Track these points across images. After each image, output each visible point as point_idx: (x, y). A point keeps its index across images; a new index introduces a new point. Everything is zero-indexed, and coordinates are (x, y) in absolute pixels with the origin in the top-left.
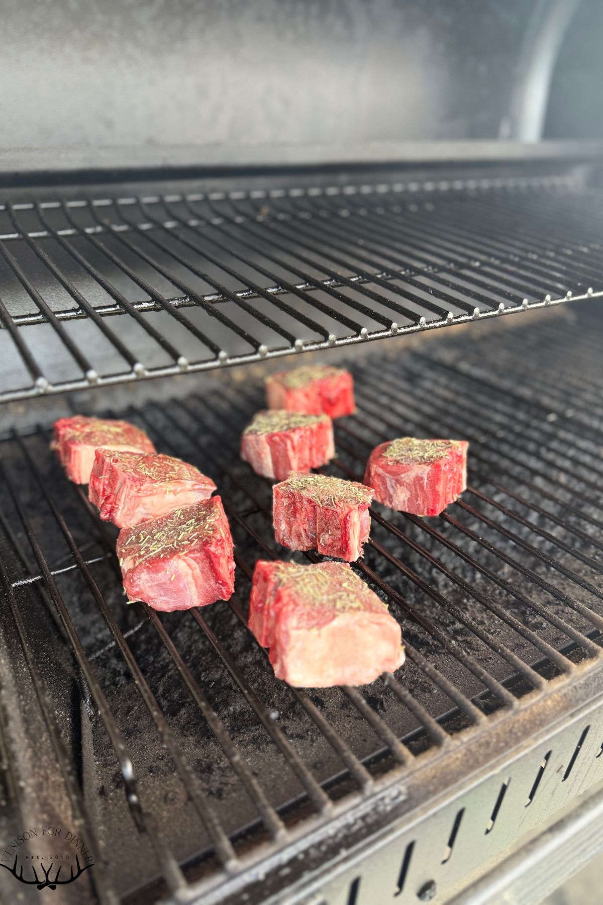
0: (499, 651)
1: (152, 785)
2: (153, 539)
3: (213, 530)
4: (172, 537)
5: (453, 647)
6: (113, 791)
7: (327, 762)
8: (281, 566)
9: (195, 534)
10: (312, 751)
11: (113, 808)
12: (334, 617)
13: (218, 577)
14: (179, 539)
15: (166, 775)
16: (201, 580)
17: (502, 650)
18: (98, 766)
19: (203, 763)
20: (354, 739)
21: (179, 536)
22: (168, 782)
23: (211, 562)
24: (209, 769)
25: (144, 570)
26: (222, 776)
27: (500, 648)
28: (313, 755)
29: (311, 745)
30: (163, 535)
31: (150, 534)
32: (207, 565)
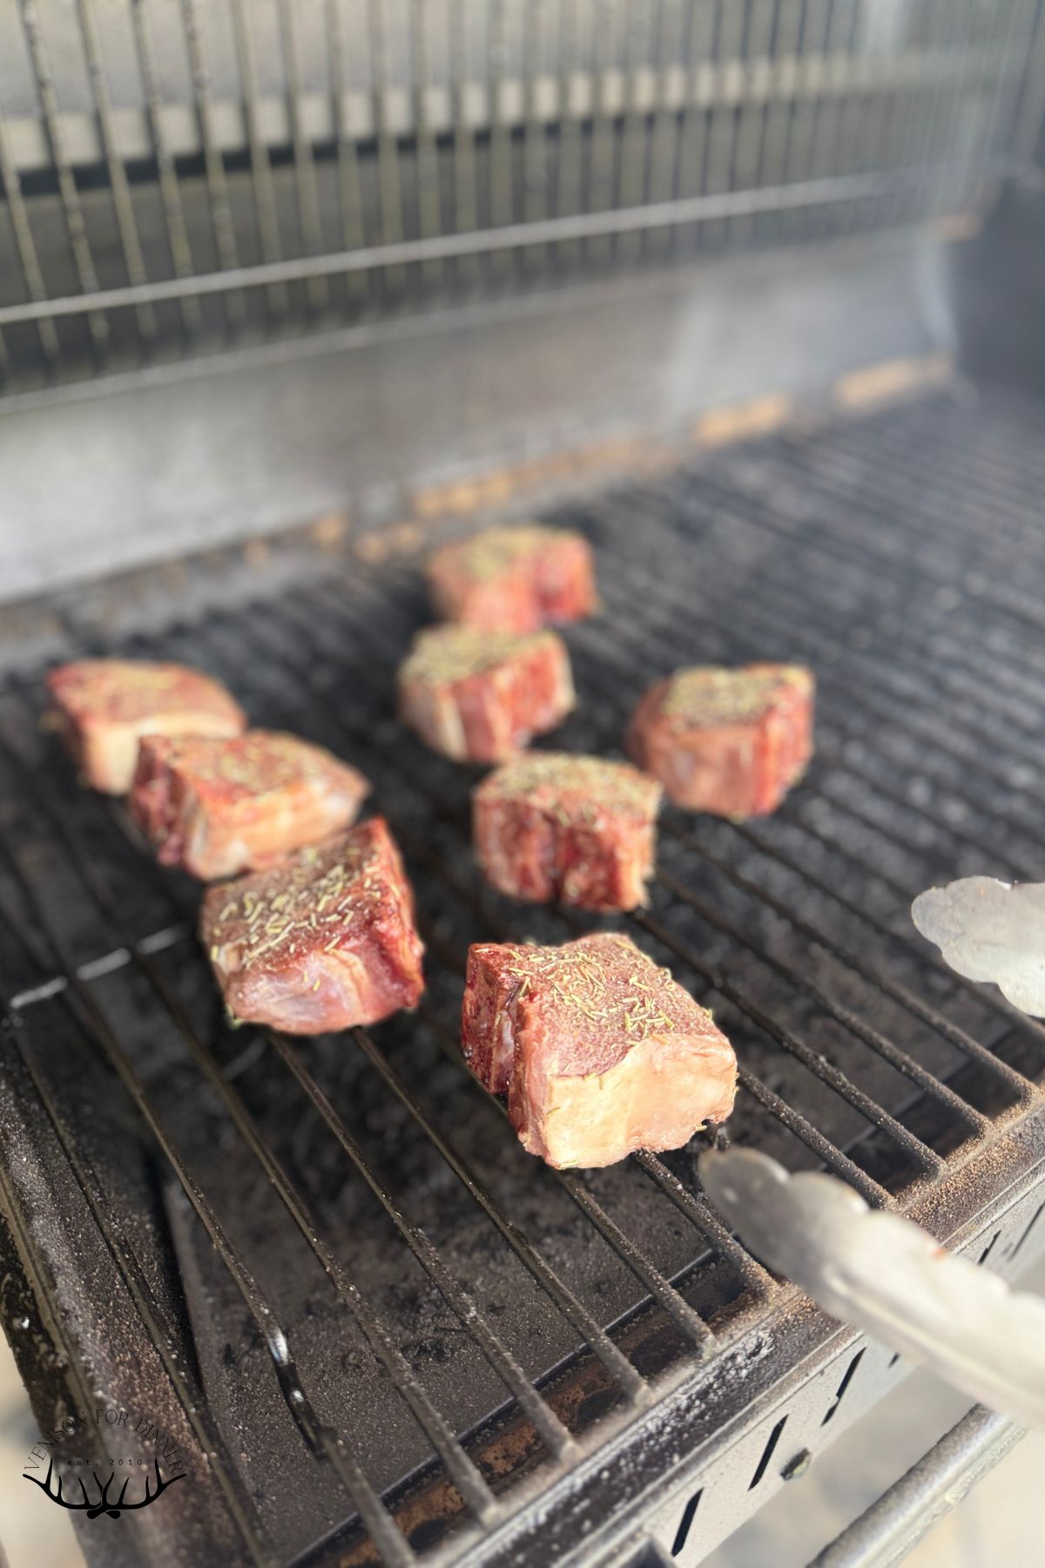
0: (904, 1069)
1: (315, 1338)
2: (269, 910)
3: (380, 889)
4: (305, 906)
5: (824, 1067)
6: (247, 1353)
7: (619, 1279)
8: (516, 952)
9: (349, 900)
10: (589, 1260)
11: (254, 1388)
12: (626, 1050)
13: (397, 973)
14: (320, 908)
15: (336, 1319)
16: (366, 980)
17: (910, 1068)
18: (213, 1306)
19: (400, 1292)
20: (658, 1231)
21: (318, 902)
22: (343, 1333)
23: (382, 950)
24: (411, 1302)
25: (262, 976)
26: (438, 1315)
27: (905, 1063)
28: (592, 1267)
29: (585, 1248)
30: (288, 902)
31: (263, 898)
32: (375, 955)
